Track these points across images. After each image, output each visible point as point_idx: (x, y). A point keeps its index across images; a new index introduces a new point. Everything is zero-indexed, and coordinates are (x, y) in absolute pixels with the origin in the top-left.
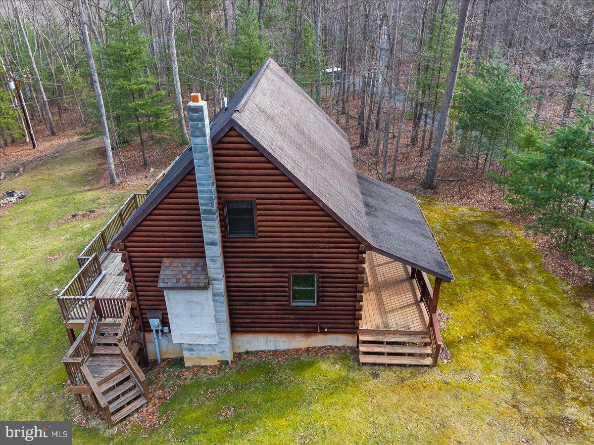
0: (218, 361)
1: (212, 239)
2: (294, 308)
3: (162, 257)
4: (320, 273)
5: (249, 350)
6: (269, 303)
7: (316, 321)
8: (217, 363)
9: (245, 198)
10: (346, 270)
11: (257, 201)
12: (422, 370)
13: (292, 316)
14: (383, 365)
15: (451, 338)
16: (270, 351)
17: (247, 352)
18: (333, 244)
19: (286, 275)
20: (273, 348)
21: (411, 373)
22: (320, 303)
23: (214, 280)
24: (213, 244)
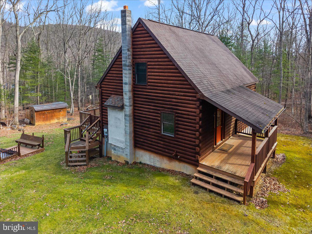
0: (125, 161)
1: (126, 81)
2: (163, 136)
3: (112, 94)
4: (176, 113)
5: (142, 162)
6: (151, 130)
7: (174, 149)
8: (124, 162)
9: (143, 61)
10: (190, 113)
11: (148, 63)
12: (232, 202)
13: (162, 142)
14: (206, 189)
15: (277, 200)
16: (151, 166)
17: (140, 163)
18: (183, 93)
19: (159, 112)
20: (152, 164)
21: (222, 201)
22: (176, 136)
23: (126, 106)
24: (126, 84)
